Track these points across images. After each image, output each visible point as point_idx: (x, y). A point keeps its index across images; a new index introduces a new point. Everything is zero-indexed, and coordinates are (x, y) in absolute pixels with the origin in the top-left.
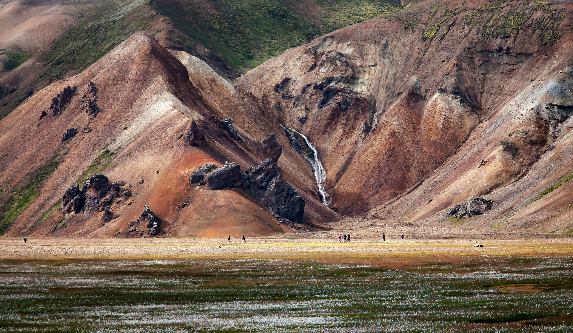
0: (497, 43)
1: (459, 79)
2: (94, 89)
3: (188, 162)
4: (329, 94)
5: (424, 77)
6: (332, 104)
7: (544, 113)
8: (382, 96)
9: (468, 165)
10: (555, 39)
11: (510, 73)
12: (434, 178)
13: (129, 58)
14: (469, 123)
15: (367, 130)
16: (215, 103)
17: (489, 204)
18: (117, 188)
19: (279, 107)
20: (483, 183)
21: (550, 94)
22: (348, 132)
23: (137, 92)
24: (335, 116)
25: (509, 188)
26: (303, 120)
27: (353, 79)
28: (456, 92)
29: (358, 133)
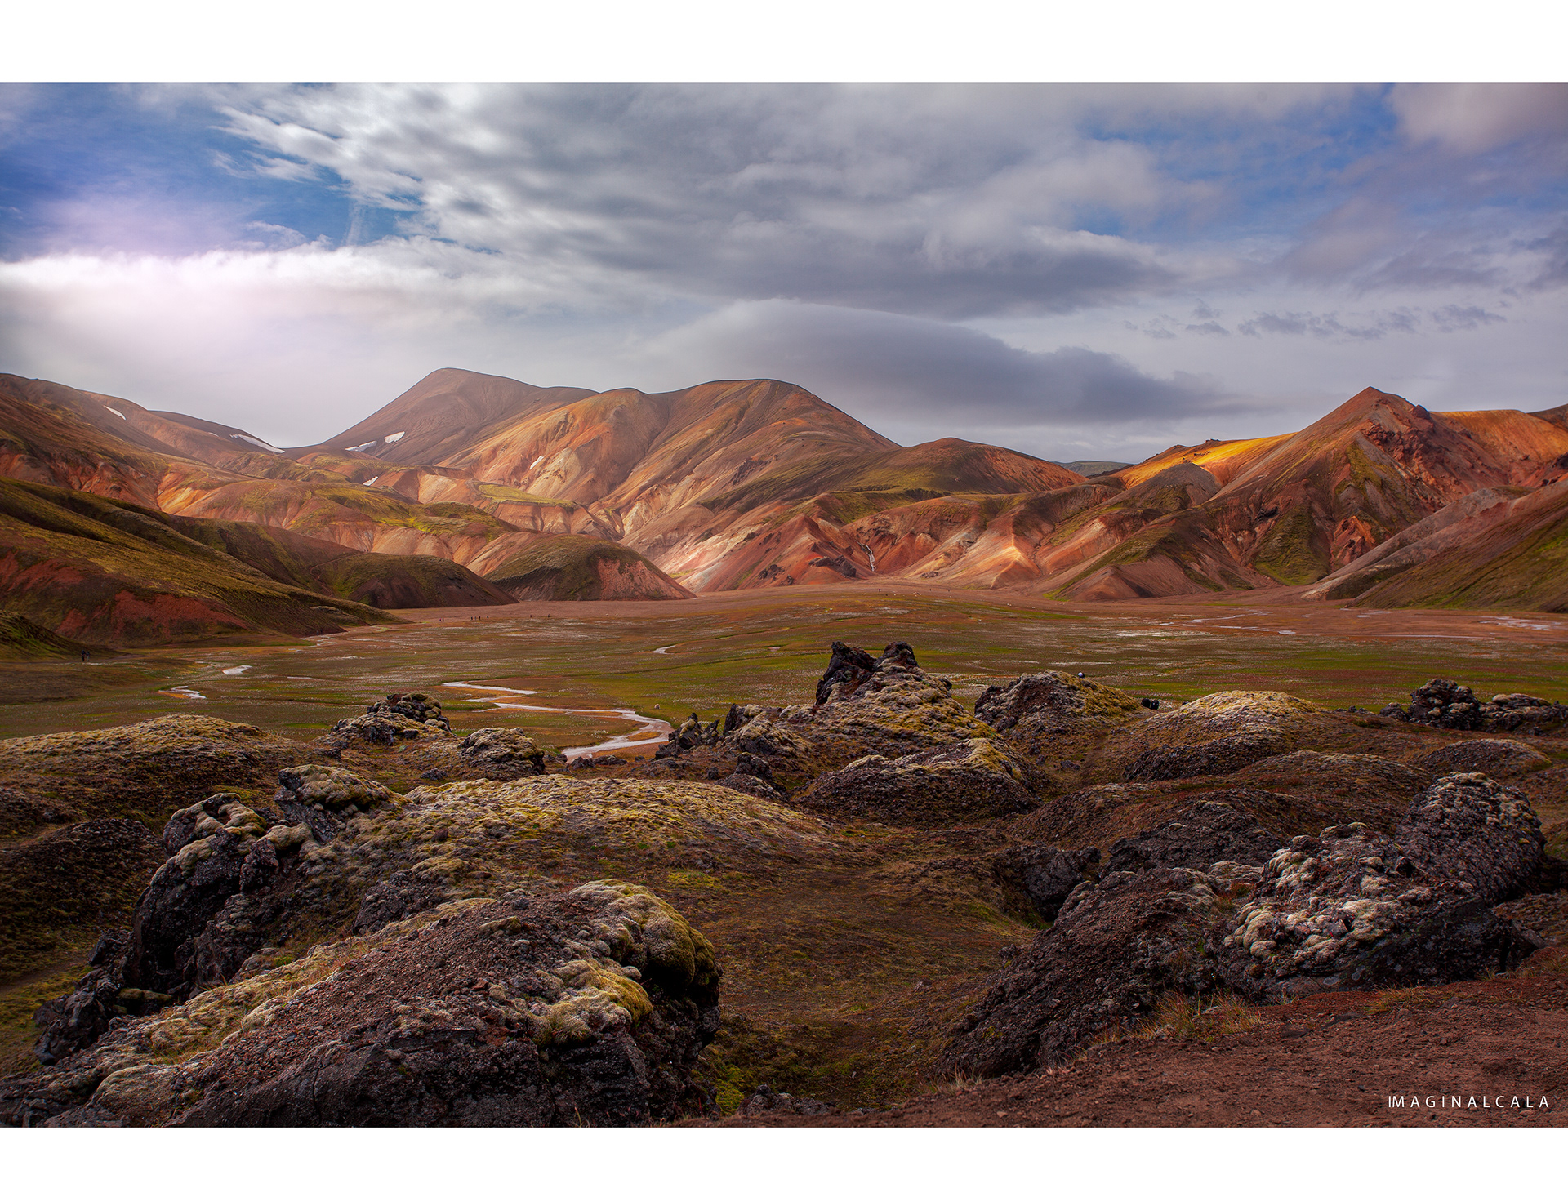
0: (946, 518)
1: (931, 529)
2: (780, 533)
3: (810, 557)
4: (879, 532)
5: (917, 528)
6: (879, 535)
7: (962, 544)
8: (900, 533)
9: (931, 559)
10: (968, 518)
11: (951, 529)
12: (918, 563)
13: (796, 522)
14: (934, 545)
15: (893, 544)
16: (829, 535)
17: (937, 574)
18: (780, 569)
19: (858, 536)
20: (936, 566)
21: (964, 537)
22: (885, 545)
23: (796, 534)
24: (880, 539)
25: (946, 569)
26: (867, 541)
27: (889, 527)
28: (929, 534)
29: (889, 545)
